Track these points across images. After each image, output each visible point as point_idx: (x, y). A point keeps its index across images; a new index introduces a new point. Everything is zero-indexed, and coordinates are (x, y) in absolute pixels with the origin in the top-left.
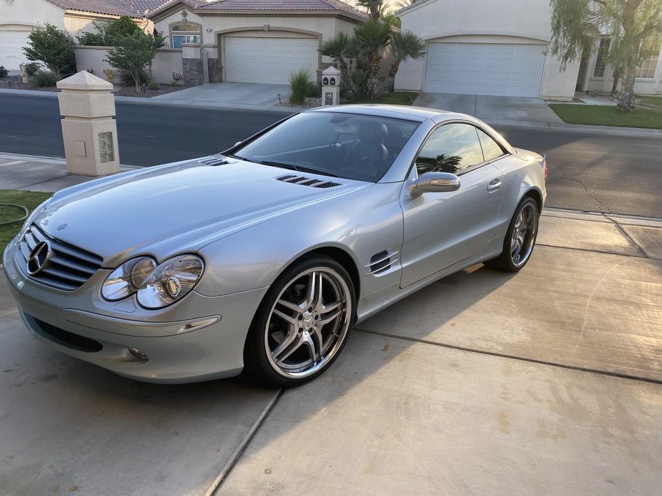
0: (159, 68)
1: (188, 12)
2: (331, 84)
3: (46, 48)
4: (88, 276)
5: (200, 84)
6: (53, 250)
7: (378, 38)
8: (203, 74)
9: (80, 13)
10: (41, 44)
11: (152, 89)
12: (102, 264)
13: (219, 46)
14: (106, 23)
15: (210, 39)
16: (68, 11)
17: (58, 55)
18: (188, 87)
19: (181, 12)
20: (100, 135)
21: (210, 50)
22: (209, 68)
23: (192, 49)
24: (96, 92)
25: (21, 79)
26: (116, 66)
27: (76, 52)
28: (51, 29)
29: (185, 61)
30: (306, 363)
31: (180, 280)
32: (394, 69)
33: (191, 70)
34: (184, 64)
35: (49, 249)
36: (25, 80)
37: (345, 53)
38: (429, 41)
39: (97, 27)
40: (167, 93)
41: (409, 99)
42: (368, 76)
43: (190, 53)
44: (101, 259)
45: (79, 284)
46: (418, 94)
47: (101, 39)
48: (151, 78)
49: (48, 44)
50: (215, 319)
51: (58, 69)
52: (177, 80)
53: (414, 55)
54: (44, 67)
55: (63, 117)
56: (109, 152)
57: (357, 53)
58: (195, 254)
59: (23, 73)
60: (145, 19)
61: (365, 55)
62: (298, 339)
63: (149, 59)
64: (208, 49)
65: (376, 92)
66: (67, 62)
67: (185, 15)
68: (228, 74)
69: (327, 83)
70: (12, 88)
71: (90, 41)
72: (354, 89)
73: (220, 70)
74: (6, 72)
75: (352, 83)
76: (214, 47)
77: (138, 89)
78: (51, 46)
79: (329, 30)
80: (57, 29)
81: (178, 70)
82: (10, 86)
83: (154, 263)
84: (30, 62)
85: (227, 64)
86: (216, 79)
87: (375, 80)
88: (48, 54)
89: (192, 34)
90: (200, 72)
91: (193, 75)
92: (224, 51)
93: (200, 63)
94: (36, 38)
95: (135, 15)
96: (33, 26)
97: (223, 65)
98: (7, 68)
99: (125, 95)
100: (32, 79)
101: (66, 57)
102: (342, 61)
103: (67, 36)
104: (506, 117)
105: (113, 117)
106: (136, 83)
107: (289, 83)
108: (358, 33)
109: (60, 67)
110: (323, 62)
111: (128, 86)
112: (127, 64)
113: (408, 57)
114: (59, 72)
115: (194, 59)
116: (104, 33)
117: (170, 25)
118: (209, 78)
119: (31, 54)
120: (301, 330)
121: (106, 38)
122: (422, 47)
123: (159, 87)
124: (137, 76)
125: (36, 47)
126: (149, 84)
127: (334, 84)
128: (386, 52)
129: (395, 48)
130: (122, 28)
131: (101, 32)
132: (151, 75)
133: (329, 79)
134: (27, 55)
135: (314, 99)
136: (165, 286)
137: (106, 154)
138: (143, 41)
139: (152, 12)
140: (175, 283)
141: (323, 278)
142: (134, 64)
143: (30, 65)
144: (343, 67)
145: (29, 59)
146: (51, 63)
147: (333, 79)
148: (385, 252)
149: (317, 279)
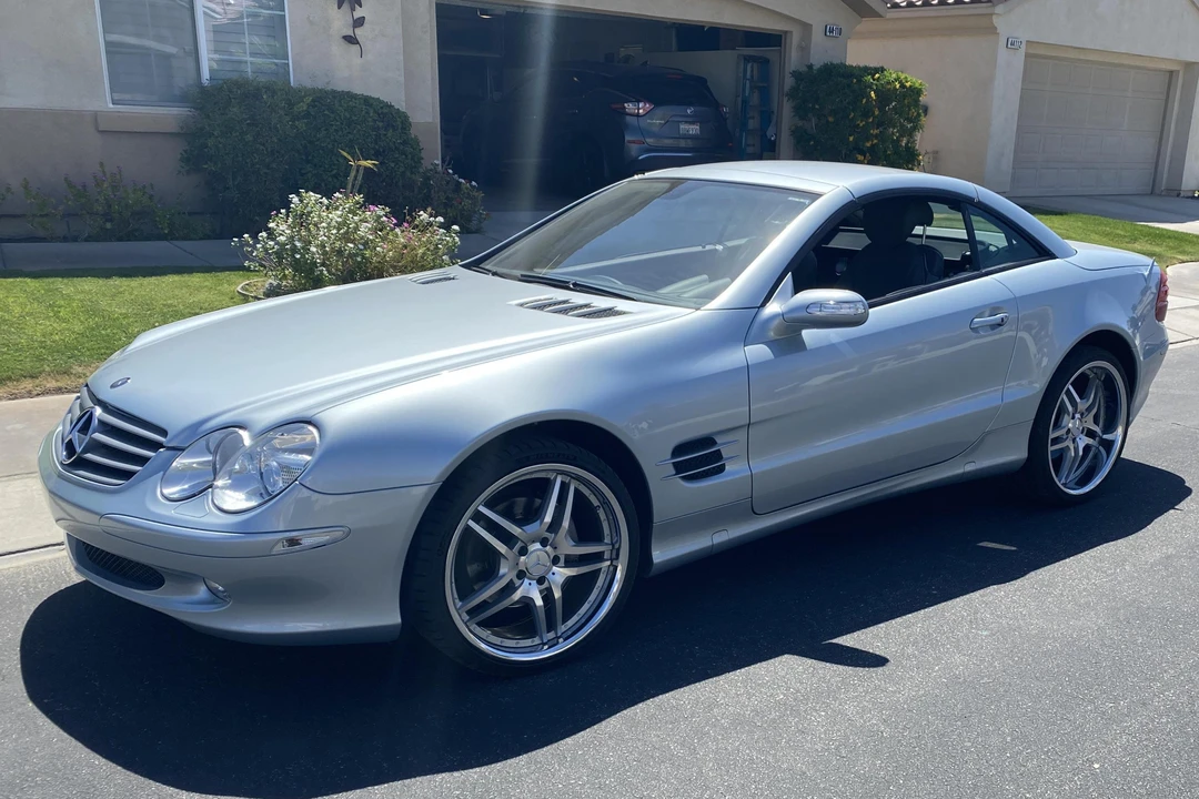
4: (142, 460)
12: (165, 441)
31: (281, 467)
44: (163, 432)
45: (127, 475)
50: (339, 534)
58: (308, 421)
62: (510, 588)
83: (246, 438)
120: (521, 575)
141: (576, 490)
148: (708, 441)
149: (564, 488)
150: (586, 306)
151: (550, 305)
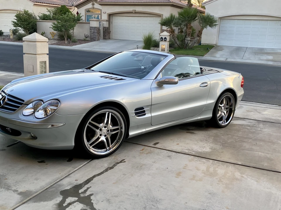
0: (78, 31)
1: (95, 3)
2: (164, 40)
3: (23, 22)
4: (18, 107)
5: (98, 40)
6: (8, 99)
7: (190, 17)
8: (100, 35)
9: (41, 4)
10: (20, 19)
11: (73, 42)
12: (24, 103)
13: (109, 21)
14: (53, 9)
15: (105, 17)
16: (35, 3)
17: (28, 25)
18: (92, 41)
19: (91, 3)
20: (40, 62)
21: (105, 23)
22: (103, 32)
23: (95, 22)
24: (40, 42)
25: (10, 36)
26: (56, 30)
27: (38, 23)
28: (26, 12)
29: (91, 28)
30: (104, 150)
31: (51, 109)
32: (200, 33)
33: (94, 32)
34: (90, 29)
35: (6, 99)
36: (11, 37)
37: (174, 24)
38: (221, 18)
39: (49, 11)
40: (81, 44)
41: (208, 49)
42: (186, 37)
43: (94, 24)
44: (23, 101)
45: (15, 110)
46: (214, 46)
47: (50, 17)
48: (73, 36)
49: (24, 19)
50: (63, 124)
51: (28, 32)
52: (87, 37)
53: (211, 26)
54: (21, 31)
55: (25, 54)
56: (44, 70)
57: (181, 24)
58: (57, 100)
59: (11, 33)
60: (73, 7)
61: (185, 26)
62: (99, 138)
63: (72, 27)
64: (103, 22)
65: (190, 45)
66: (33, 28)
67: (93, 4)
68: (113, 35)
69: (162, 40)
70: (5, 41)
71: (45, 18)
72: (178, 43)
73: (109, 33)
74: (3, 33)
75: (177, 40)
76: (107, 21)
77: (66, 42)
78: (25, 20)
79: (167, 12)
80: (29, 12)
81: (87, 32)
82: (4, 40)
83: (42, 103)
84: (15, 28)
85: (113, 30)
86: (107, 37)
87: (189, 39)
88: (24, 24)
89: (97, 14)
90: (98, 34)
91: (95, 35)
92: (112, 23)
93: (98, 29)
94: (18, 16)
95: (69, 5)
96: (18, 11)
97: (111, 30)
98: (3, 31)
99: (59, 45)
100: (15, 36)
101: (32, 25)
102: (171, 28)
103: (34, 15)
104: (260, 59)
105: (47, 54)
106: (65, 39)
107: (142, 40)
108: (180, 14)
109: (29, 31)
110: (163, 29)
111: (61, 40)
112: (61, 29)
113: (208, 26)
114: (28, 33)
115: (95, 27)
116: (52, 14)
117: (86, 10)
118: (103, 37)
119: (15, 24)
120: (101, 135)
121: (53, 16)
122: (215, 21)
123: (77, 41)
124: (66, 36)
125: (18, 21)
126: (72, 40)
127: (166, 40)
128: (196, 24)
129: (201, 22)
130: (61, 11)
131: (50, 13)
132: (73, 35)
133: (164, 38)
134: (13, 25)
135: (156, 48)
136: (46, 111)
137: (43, 71)
138: (70, 18)
139: (77, 3)
140: (49, 110)
141: (111, 115)
142: (65, 29)
143: (15, 30)
144: (172, 32)
145: (14, 27)
146: (25, 29)
147: (165, 38)
148: (142, 108)
149: (108, 115)
150: (116, 78)
151: (108, 77)
